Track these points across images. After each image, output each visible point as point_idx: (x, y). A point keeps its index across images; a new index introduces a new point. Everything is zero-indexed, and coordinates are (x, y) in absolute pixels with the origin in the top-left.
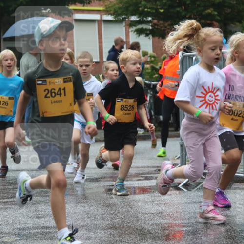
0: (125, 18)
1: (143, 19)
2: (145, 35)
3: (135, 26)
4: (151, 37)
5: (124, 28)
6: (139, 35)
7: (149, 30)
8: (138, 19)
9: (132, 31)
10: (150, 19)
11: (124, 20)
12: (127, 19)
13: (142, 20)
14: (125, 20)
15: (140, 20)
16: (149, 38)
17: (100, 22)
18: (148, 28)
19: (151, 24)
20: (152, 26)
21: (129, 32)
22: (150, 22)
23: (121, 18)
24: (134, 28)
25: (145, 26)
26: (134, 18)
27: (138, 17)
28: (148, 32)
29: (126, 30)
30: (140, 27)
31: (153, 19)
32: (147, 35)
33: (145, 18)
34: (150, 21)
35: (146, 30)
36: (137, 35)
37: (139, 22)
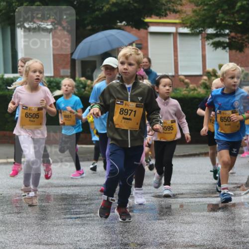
0: (202, 31)
1: (220, 31)
2: (222, 48)
3: (212, 39)
4: (228, 50)
5: (200, 41)
6: (216, 49)
7: (226, 43)
8: (215, 32)
9: (208, 44)
10: (227, 31)
11: (200, 33)
12: (203, 32)
13: (219, 33)
14: (202, 33)
15: (217, 32)
16: (227, 51)
17: (176, 35)
18: (225, 41)
19: (228, 37)
20: (229, 39)
21: (205, 45)
22: (228, 35)
23: (198, 31)
24: (211, 41)
25: (222, 39)
26: (210, 31)
27: (215, 30)
28: (225, 45)
29: (202, 43)
30: (217, 39)
31: (231, 32)
32: (224, 48)
33: (222, 31)
34: (228, 33)
35: (223, 43)
36: (214, 48)
37: (216, 35)
